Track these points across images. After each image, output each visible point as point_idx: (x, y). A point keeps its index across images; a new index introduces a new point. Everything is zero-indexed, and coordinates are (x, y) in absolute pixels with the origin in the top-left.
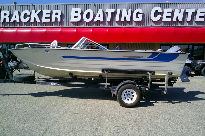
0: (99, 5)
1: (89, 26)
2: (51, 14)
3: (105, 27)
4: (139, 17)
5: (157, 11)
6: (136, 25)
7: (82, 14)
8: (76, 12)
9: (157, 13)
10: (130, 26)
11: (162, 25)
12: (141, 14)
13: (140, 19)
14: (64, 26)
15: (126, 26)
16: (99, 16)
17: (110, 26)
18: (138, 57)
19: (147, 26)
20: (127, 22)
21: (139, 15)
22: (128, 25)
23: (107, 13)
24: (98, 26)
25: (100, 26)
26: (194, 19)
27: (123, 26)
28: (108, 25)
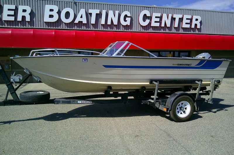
0: (80, 3)
1: (69, 28)
2: (16, 10)
3: (88, 30)
4: (127, 21)
5: (145, 15)
6: (124, 29)
7: (59, 13)
8: (51, 10)
9: (145, 17)
10: (117, 30)
11: (151, 30)
12: (129, 17)
13: (128, 23)
14: (35, 27)
15: (113, 30)
16: (81, 17)
17: (94, 29)
18: (187, 65)
19: (136, 31)
20: (115, 25)
21: (127, 19)
22: (115, 29)
23: (91, 14)
24: (80, 29)
25: (83, 29)
26: (181, 25)
27: (109, 30)
28: (92, 28)
